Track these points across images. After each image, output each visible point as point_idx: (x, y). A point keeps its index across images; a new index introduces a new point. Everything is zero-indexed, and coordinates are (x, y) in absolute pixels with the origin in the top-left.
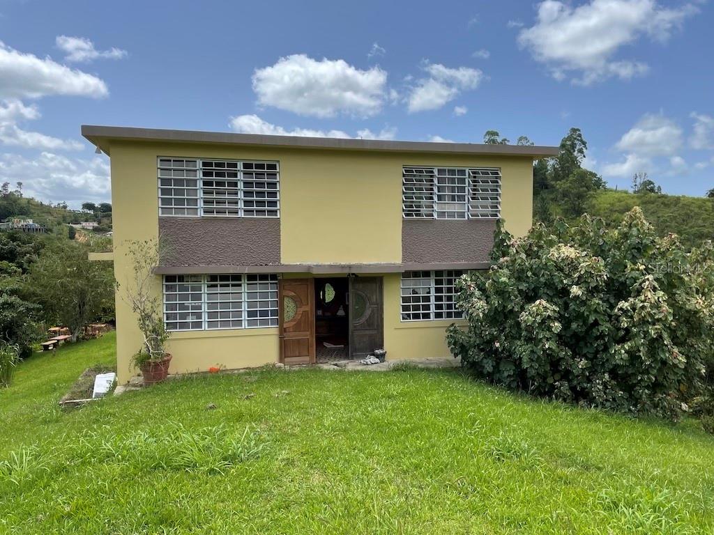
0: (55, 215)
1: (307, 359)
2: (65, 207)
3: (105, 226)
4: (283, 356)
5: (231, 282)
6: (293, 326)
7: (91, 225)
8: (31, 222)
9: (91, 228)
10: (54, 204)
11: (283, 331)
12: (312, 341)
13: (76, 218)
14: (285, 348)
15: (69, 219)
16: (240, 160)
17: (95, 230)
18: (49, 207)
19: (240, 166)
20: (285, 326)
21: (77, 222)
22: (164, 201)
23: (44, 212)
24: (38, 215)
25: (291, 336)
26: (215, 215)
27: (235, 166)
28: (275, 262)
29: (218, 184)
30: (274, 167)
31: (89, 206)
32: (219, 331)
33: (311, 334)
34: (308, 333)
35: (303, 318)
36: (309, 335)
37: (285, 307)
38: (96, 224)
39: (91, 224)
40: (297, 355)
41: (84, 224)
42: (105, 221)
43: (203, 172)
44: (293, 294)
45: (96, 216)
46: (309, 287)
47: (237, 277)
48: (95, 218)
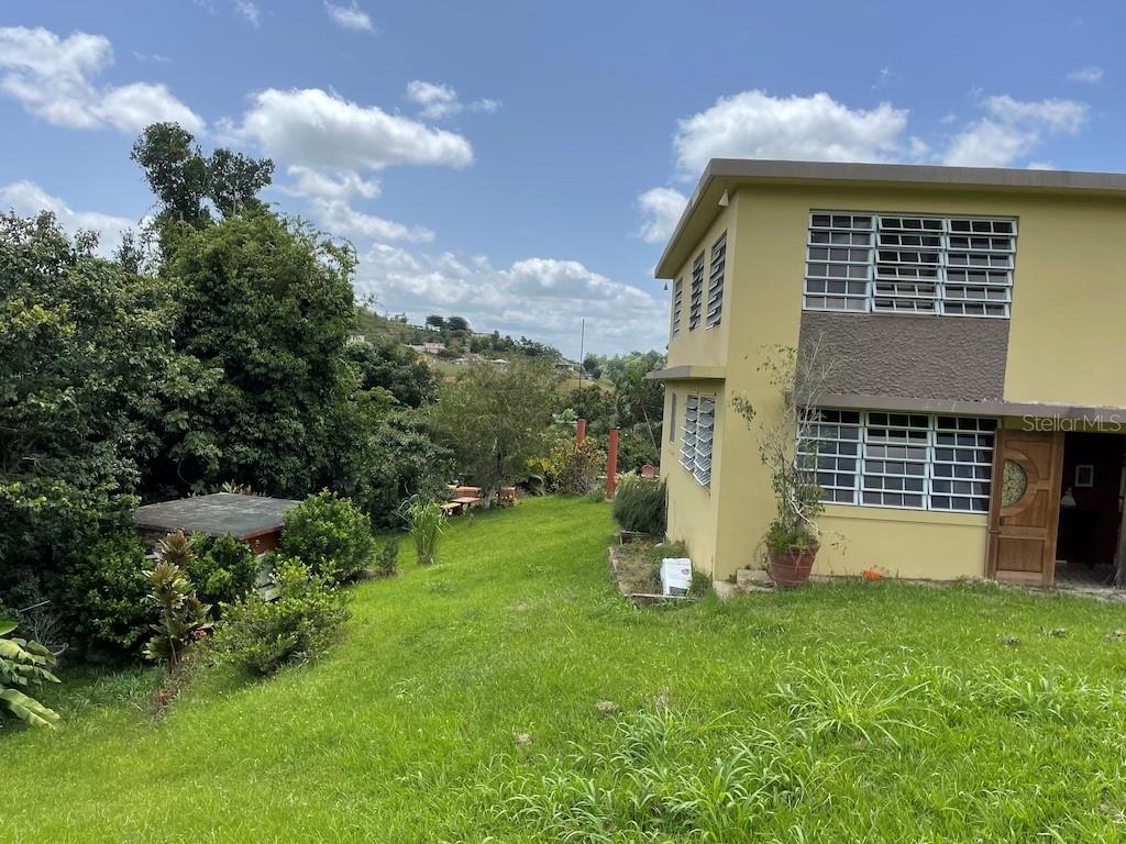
0: (392, 331)
1: (1038, 577)
2: (404, 321)
3: (453, 350)
4: (995, 567)
5: (909, 428)
6: (1017, 515)
7: (435, 347)
8: (362, 339)
9: (436, 352)
10: (391, 316)
11: (997, 523)
12: (1051, 547)
13: (418, 337)
14: (999, 553)
15: (408, 338)
16: (947, 213)
17: (442, 355)
18: (385, 319)
19: (947, 226)
20: (1001, 514)
21: (419, 343)
22: (812, 284)
23: (377, 327)
24: (370, 330)
25: (1011, 532)
26: (895, 311)
27: (937, 225)
28: (992, 396)
29: (905, 256)
30: (1006, 227)
31: (435, 321)
32: (883, 510)
33: (1050, 534)
34: (1046, 531)
35: (1037, 504)
36: (1048, 536)
37: (1006, 478)
38: (442, 347)
39: (437, 346)
40: (1021, 567)
41: (427, 345)
42: (455, 342)
43: (881, 236)
44: (1023, 457)
45: (443, 334)
46: (1055, 447)
47: (921, 420)
48: (442, 338)
